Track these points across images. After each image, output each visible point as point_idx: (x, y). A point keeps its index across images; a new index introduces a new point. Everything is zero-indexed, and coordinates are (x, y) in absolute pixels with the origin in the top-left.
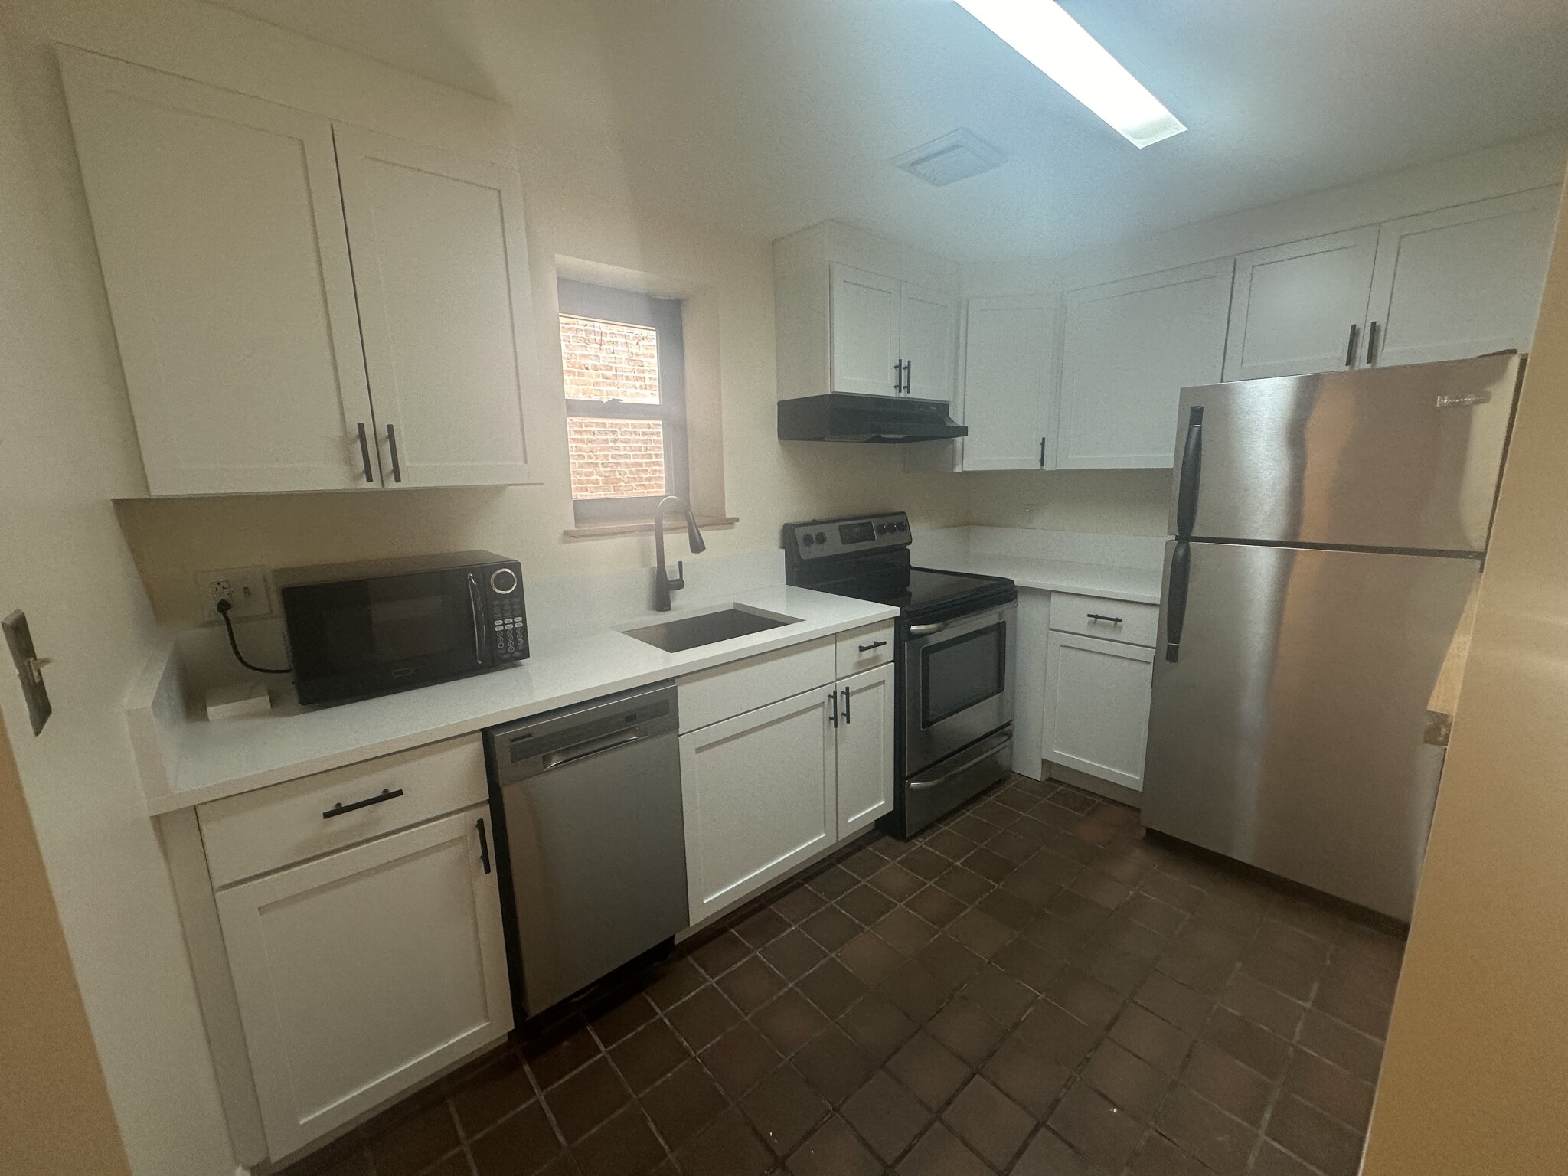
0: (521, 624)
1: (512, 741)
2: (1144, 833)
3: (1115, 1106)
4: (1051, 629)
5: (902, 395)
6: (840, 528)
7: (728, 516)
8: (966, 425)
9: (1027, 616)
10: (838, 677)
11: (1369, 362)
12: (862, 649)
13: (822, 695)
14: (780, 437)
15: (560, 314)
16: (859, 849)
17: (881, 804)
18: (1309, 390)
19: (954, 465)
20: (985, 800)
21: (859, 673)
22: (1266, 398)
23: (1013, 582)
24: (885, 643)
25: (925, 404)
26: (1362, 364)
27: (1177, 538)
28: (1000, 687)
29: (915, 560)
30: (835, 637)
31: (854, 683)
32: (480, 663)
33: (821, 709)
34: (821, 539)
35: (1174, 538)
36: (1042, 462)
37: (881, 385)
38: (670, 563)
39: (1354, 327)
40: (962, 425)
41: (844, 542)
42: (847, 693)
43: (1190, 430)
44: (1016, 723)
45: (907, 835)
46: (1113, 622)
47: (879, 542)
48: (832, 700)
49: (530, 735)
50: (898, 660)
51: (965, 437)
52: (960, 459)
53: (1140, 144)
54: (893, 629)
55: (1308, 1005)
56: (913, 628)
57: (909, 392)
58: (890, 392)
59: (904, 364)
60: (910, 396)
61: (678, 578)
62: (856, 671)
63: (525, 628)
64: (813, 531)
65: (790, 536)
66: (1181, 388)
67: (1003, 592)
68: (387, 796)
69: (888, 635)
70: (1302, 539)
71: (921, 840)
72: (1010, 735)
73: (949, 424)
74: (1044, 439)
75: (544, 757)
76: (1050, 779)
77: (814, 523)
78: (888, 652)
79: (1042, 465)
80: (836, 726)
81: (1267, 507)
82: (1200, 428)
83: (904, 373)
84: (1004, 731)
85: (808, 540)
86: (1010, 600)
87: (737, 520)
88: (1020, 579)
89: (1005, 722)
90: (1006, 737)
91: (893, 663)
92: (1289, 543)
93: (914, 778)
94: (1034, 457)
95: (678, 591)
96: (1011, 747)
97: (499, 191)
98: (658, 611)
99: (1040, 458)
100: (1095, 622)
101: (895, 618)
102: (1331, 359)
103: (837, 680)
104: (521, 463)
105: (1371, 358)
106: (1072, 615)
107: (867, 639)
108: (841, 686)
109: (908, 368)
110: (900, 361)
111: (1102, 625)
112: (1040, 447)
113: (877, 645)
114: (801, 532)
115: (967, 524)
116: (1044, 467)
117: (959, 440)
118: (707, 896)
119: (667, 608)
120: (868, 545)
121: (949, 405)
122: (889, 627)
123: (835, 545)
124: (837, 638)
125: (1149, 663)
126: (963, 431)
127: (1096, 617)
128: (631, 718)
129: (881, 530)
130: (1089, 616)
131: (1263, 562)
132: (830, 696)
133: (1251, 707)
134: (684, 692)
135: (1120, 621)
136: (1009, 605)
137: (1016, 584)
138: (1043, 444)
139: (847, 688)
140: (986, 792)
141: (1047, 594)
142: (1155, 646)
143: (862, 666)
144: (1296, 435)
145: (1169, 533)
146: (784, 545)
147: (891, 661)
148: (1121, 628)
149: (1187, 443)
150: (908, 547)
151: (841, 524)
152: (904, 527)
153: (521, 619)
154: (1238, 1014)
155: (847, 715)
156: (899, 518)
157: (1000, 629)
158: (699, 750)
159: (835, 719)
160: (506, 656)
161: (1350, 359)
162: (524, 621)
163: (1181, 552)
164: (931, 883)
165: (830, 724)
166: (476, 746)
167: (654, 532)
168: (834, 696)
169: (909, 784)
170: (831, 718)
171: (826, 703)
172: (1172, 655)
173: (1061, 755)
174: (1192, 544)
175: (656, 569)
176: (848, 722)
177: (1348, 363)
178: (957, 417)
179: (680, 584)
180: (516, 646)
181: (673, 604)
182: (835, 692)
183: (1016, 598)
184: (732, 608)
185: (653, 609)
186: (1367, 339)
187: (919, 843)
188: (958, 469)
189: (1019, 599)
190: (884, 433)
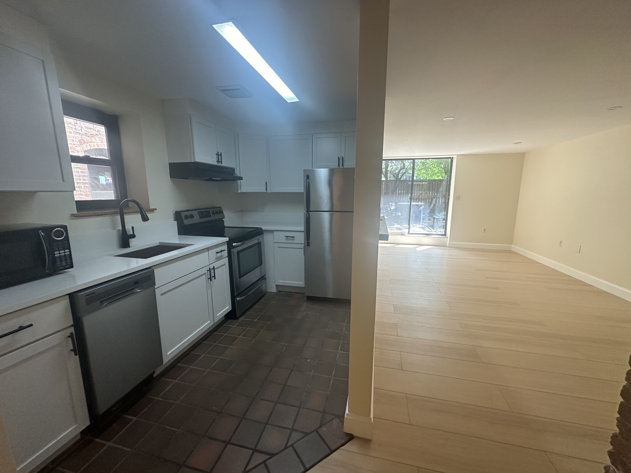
0: (69, 253)
1: (87, 296)
2: (306, 298)
3: (309, 359)
4: (275, 243)
5: (219, 164)
6: (198, 212)
7: (151, 208)
8: (241, 176)
9: (267, 239)
10: (210, 263)
11: (342, 166)
12: (217, 253)
13: (205, 270)
14: (171, 177)
15: (64, 116)
16: (221, 326)
17: (228, 308)
18: (332, 172)
19: (238, 190)
20: (254, 307)
21: (217, 261)
22: (322, 174)
23: (262, 228)
24: (225, 250)
25: (227, 168)
26: (341, 167)
27: (306, 211)
28: (261, 264)
29: (226, 225)
30: (208, 249)
31: (216, 265)
32: (47, 271)
33: (205, 275)
34: (192, 216)
35: (305, 211)
36: (266, 190)
37: (211, 160)
38: (128, 227)
39: (339, 157)
40: (239, 176)
41: (201, 218)
42: (214, 269)
43: (307, 181)
44: (266, 275)
45: (237, 317)
46: (292, 238)
47: (213, 217)
48: (209, 272)
49: (94, 293)
50: (230, 256)
51: (241, 181)
52: (240, 188)
53: (289, 101)
54: (226, 246)
55: (345, 324)
56: (234, 244)
57: (222, 163)
58: (216, 163)
59: (220, 153)
60: (222, 165)
61: (132, 233)
62: (216, 261)
63: (70, 255)
64: (188, 213)
65: (178, 216)
66: (304, 170)
67: (259, 232)
68: (21, 328)
69: (225, 247)
70: (334, 210)
71: (242, 318)
72: (265, 279)
73: (235, 175)
74: (266, 182)
75: (101, 302)
76: (279, 291)
77: (188, 210)
78: (225, 254)
79: (267, 190)
80: (211, 281)
81: (326, 202)
82: (309, 181)
83: (220, 157)
84: (263, 278)
85: (187, 217)
86: (261, 234)
87: (156, 209)
88: (264, 228)
89: (263, 275)
90: (264, 280)
91: (227, 258)
92: (331, 211)
93: (238, 296)
94: (264, 188)
95: (132, 239)
96: (266, 283)
97: (43, 61)
98: (123, 248)
99: (265, 188)
100: (287, 238)
101: (227, 241)
102: (335, 165)
103: (210, 264)
104: (61, 181)
105: (343, 165)
106: (280, 237)
107: (219, 249)
108: (211, 267)
109: (221, 155)
110: (218, 152)
111: (289, 239)
112: (265, 185)
113: (222, 251)
114: (183, 214)
115: (242, 211)
116: (267, 192)
117: (239, 181)
118: (169, 351)
119: (128, 246)
120: (209, 219)
121: (234, 169)
122: (225, 245)
123: (197, 219)
124: (209, 249)
125: (302, 248)
126: (241, 178)
127: (287, 237)
128: (136, 283)
129: (214, 213)
130: (285, 237)
131: (326, 216)
132: (208, 270)
133: (328, 256)
134: (156, 271)
135: (294, 237)
136: (261, 236)
137: (263, 229)
138: (266, 184)
139: (214, 267)
140: (260, 299)
141: (272, 231)
142: (304, 243)
143: (218, 259)
144: (330, 183)
145: (304, 210)
146: (176, 219)
147: (227, 257)
148: (294, 239)
149: (306, 186)
150: (223, 219)
151: (198, 211)
152: (221, 212)
153: (68, 250)
154: (332, 331)
155: (215, 276)
156: (219, 209)
157: (259, 244)
158: (162, 294)
159: (210, 278)
160: (61, 268)
161: (339, 166)
162: (70, 251)
163: (308, 215)
164: (248, 328)
165: (208, 281)
166: (67, 301)
167: (119, 215)
168: (210, 270)
169: (236, 299)
170: (209, 278)
171: (206, 273)
172: (308, 244)
173: (281, 282)
174: (310, 213)
175: (121, 231)
176: (215, 279)
177: (338, 166)
178: (237, 173)
179: (133, 236)
180: (66, 263)
181: (131, 245)
182: (210, 269)
183: (263, 233)
184: (158, 245)
185: (121, 247)
186: (342, 160)
187: (242, 319)
188: (239, 191)
189: (264, 233)
190: (213, 177)
